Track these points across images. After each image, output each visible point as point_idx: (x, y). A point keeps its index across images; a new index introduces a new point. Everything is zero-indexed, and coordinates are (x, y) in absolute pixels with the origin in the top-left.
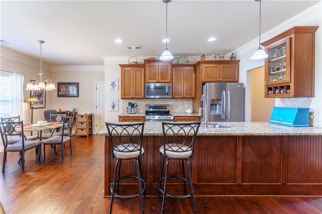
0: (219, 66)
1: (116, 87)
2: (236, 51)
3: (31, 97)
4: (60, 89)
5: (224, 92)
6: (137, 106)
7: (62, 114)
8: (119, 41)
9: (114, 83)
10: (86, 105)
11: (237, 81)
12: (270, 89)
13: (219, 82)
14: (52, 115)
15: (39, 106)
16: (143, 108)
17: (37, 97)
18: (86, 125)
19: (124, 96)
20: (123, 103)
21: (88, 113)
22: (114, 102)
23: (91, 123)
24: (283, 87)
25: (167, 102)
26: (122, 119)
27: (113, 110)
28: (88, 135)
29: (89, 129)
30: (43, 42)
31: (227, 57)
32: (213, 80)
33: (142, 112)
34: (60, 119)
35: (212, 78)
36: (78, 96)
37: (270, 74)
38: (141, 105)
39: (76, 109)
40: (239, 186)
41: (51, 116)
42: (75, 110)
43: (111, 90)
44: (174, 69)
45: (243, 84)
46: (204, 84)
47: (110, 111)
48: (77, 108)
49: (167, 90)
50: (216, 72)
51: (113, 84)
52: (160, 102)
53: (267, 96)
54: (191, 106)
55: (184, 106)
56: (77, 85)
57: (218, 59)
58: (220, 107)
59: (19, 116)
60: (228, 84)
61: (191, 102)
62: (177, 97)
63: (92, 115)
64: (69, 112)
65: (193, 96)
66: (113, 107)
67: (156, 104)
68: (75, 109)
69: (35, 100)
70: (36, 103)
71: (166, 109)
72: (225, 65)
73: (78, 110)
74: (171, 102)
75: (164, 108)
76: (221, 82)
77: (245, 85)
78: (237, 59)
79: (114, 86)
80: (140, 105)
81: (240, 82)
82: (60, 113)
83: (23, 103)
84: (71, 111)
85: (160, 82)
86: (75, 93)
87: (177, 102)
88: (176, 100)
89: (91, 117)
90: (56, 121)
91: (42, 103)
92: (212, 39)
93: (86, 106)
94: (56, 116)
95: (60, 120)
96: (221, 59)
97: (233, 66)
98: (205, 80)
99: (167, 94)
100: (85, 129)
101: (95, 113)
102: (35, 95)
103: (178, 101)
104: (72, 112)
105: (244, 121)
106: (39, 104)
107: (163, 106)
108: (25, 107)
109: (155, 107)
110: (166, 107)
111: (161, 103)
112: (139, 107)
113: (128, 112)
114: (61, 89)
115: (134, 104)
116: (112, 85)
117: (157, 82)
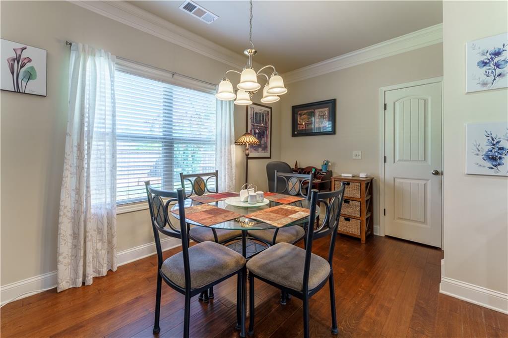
4: (297, 120)
7: (300, 173)
9: (497, 54)
10: (355, 153)
14: (279, 174)
15: (260, 153)
17: (257, 135)
18: (358, 209)
21: (362, 175)
22: (499, 134)
23: (369, 205)
28: (363, 238)
29: (367, 219)
34: (298, 186)
36: (334, 132)
39: (329, 164)
41: (278, 177)
42: (326, 164)
43: (480, 88)
48: (331, 160)
51: (493, 60)
56: (331, 104)
59: (217, 171)
63: (372, 180)
64: (314, 170)
66: (493, 159)
68: (328, 162)
69: (251, 140)
70: (255, 147)
73: (333, 164)
82: (296, 171)
83: (233, 146)
84: (319, 167)
89: (369, 186)
90: (286, 192)
91: (265, 148)
93: (354, 158)
94: (288, 178)
95: (297, 190)
100: (355, 218)
101: (381, 176)
102: (255, 131)
104: (321, 170)
106: (260, 149)
114: (299, 120)
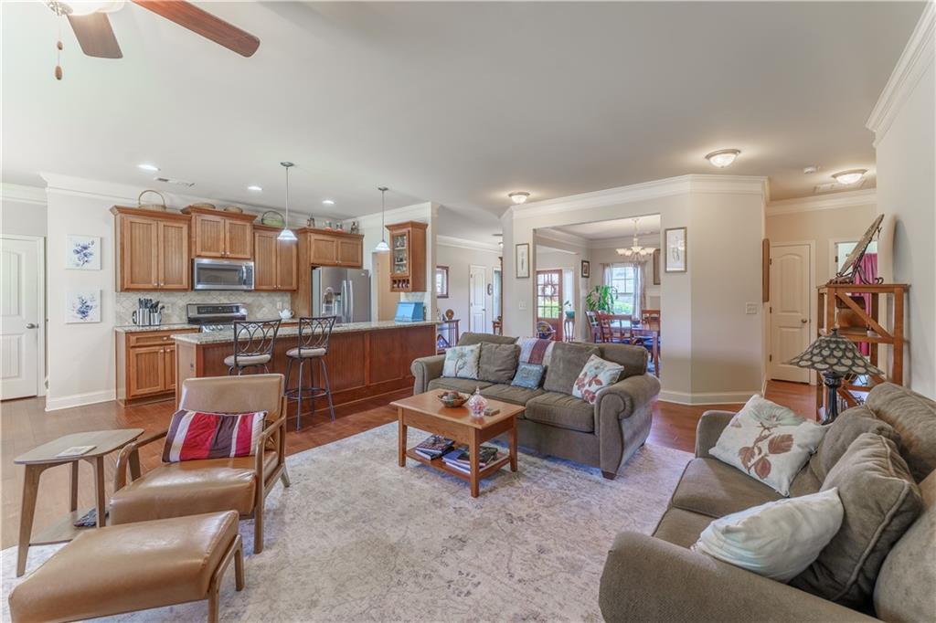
0: (335, 239)
1: (94, 260)
2: (360, 219)
5: (345, 282)
6: (163, 307)
9: (85, 248)
11: (360, 267)
12: (394, 282)
13: (337, 265)
16: (177, 313)
19: (132, 283)
20: (117, 302)
22: (87, 297)
24: (404, 281)
25: (240, 298)
26: (137, 339)
27: (82, 321)
31: (347, 228)
32: (327, 262)
33: (175, 322)
35: (326, 258)
37: (394, 264)
38: (173, 304)
40: (368, 387)
43: (74, 267)
44: (257, 235)
45: (367, 271)
46: (314, 268)
47: (68, 324)
49: (245, 275)
50: (332, 249)
51: (83, 251)
52: (222, 298)
53: (393, 289)
54: (287, 305)
55: (275, 305)
57: (334, 229)
58: (339, 305)
60: (349, 270)
61: (287, 298)
65: (294, 286)
66: (84, 313)
67: (213, 302)
71: (238, 311)
72: (345, 240)
75: (233, 310)
76: (340, 266)
77: (371, 272)
78: (360, 233)
79: (85, 255)
80: (170, 305)
81: (365, 267)
85: (228, 258)
87: (260, 298)
92: (329, 202)
96: (339, 230)
97: (355, 242)
98: (315, 261)
99: (244, 282)
105: (370, 321)
107: (232, 307)
109: (215, 308)
110: (239, 307)
111: (223, 300)
112: (168, 310)
113: (135, 323)
115: (158, 303)
116: (78, 252)
117: (222, 257)
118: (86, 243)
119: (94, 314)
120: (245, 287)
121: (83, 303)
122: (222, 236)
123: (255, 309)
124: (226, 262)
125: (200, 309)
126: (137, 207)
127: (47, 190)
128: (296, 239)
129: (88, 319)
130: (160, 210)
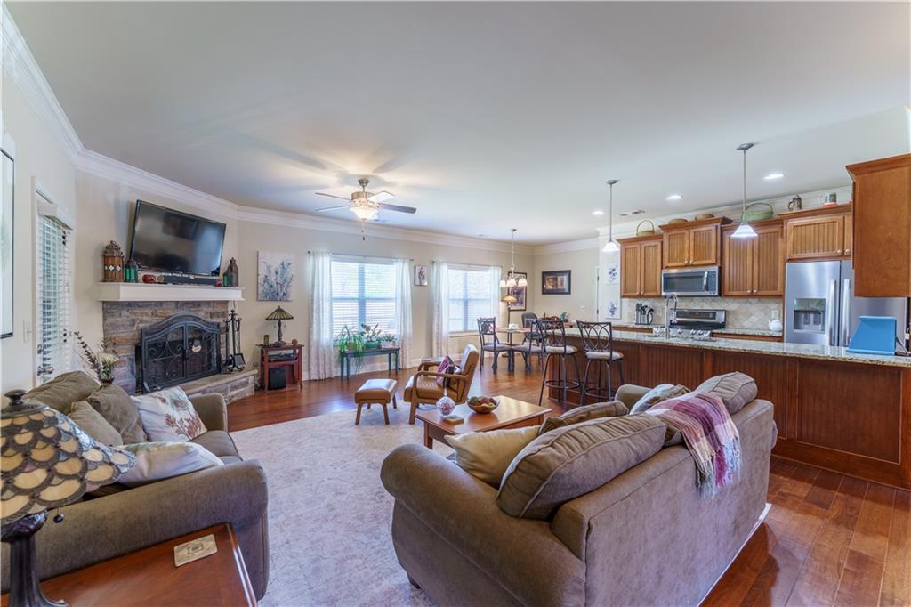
0: (840, 218)
1: (614, 277)
3: (509, 294)
4: (546, 282)
5: (833, 282)
8: (598, 213)
9: (614, 270)
15: (518, 307)
17: (515, 295)
19: (626, 292)
20: (629, 305)
22: (614, 302)
25: (722, 304)
30: (515, 230)
32: (821, 253)
36: (569, 293)
38: (663, 309)
39: (566, 314)
42: (563, 315)
43: (610, 282)
48: (567, 311)
49: (706, 281)
51: (612, 272)
52: (704, 304)
55: (769, 313)
56: (569, 272)
62: (735, 293)
66: (612, 312)
69: (511, 298)
70: (514, 303)
71: (714, 318)
73: (569, 315)
74: (731, 305)
75: (711, 316)
76: (846, 257)
83: (501, 303)
84: (560, 316)
85: (693, 266)
86: (565, 287)
88: (745, 300)
91: (521, 304)
92: (774, 176)
93: (580, 310)
98: (795, 256)
99: (707, 288)
102: (514, 292)
103: (750, 303)
104: (560, 318)
106: (518, 305)
107: (709, 313)
108: (502, 307)
109: (692, 313)
110: (715, 313)
111: (706, 306)
115: (646, 307)
116: (610, 273)
117: (687, 266)
118: (614, 267)
119: (617, 312)
120: (708, 293)
121: (613, 306)
122: (687, 245)
123: (741, 316)
124: (688, 270)
125: (680, 313)
126: (635, 236)
127: (599, 238)
128: (756, 235)
129: (614, 316)
130: (650, 234)
